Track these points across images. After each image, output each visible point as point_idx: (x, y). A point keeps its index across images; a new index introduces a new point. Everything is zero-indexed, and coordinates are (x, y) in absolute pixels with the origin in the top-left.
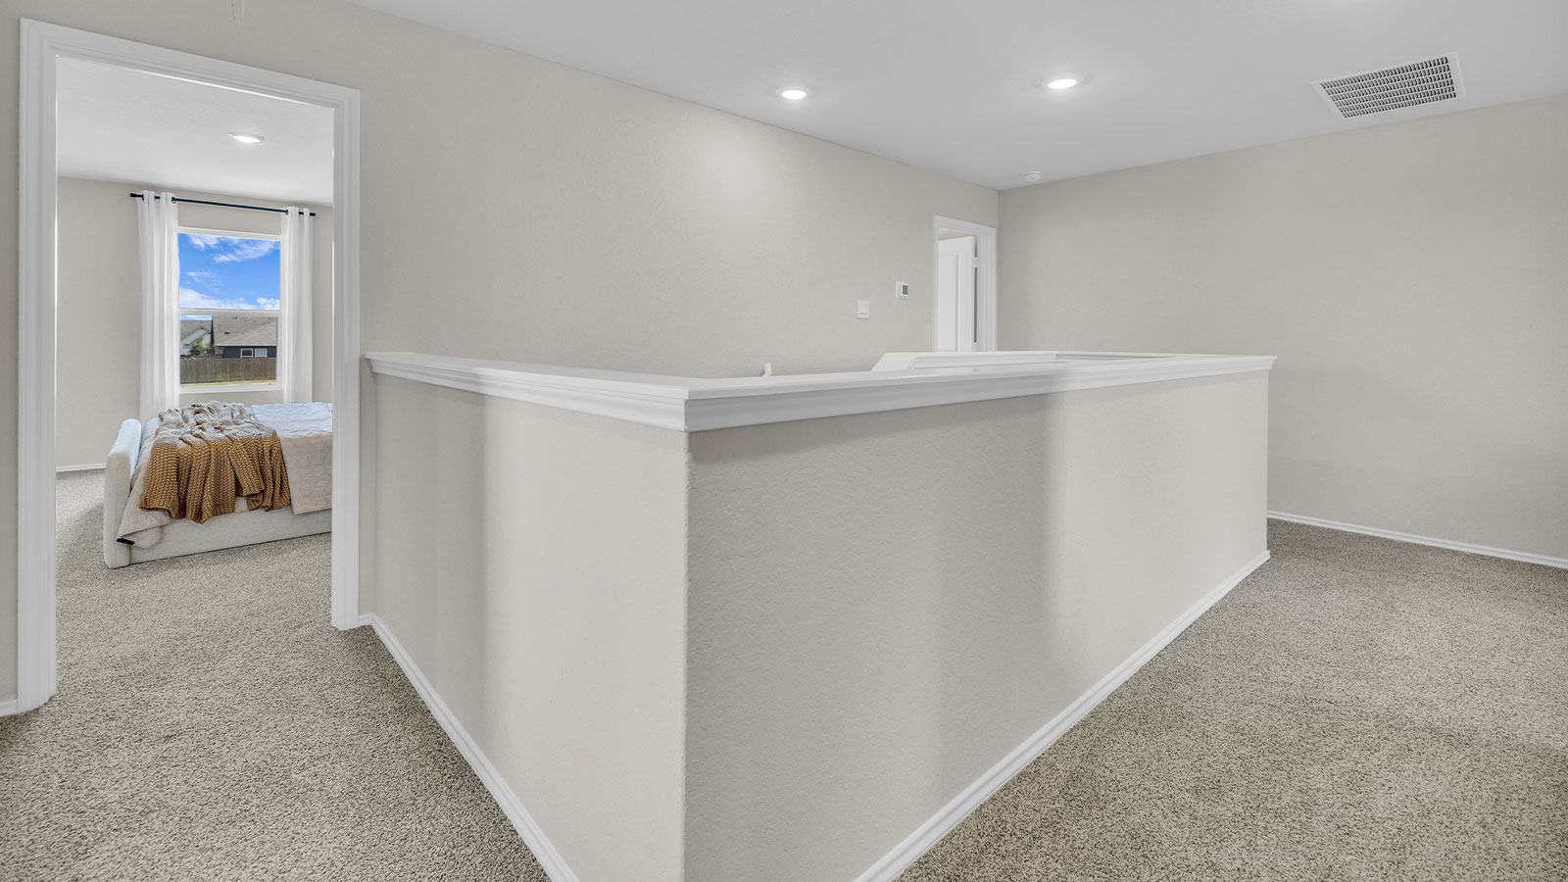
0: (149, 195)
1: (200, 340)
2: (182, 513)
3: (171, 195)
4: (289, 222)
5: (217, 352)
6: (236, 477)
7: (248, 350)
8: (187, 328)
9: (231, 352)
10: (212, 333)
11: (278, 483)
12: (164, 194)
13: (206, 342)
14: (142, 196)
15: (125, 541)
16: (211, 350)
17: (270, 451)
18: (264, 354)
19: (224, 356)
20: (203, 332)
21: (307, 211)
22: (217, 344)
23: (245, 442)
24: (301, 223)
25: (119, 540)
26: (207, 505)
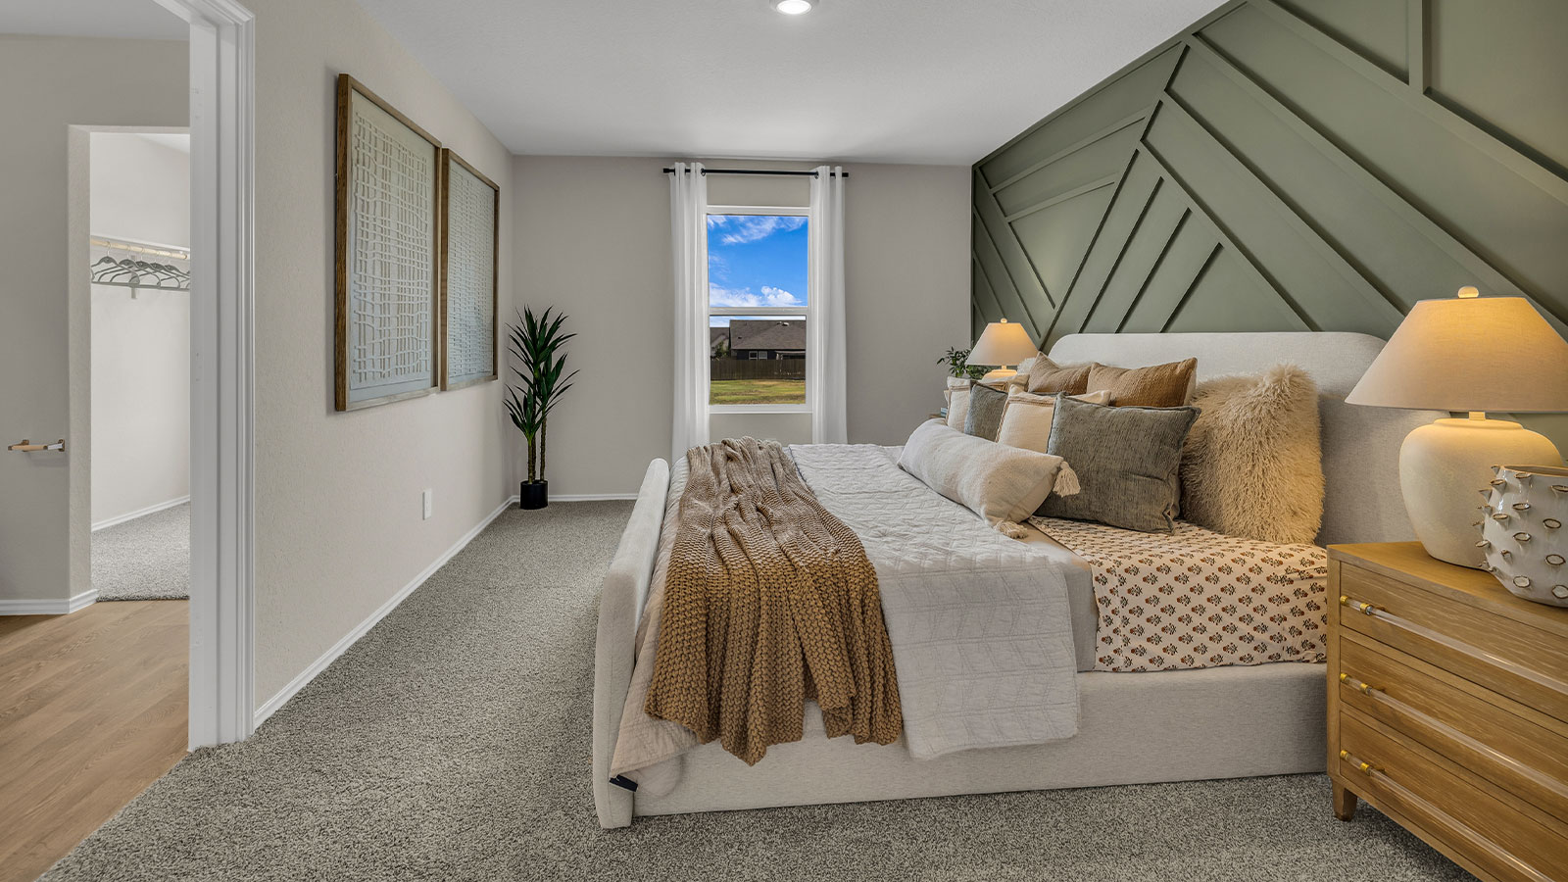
0: (680, 167)
1: (721, 344)
2: (713, 729)
3: (700, 166)
4: (819, 187)
5: (734, 354)
6: (804, 659)
7: (755, 353)
8: (715, 333)
9: (743, 354)
10: (730, 338)
11: (880, 680)
12: (693, 164)
13: (725, 347)
14: (674, 171)
15: (624, 782)
16: (729, 352)
17: (862, 601)
18: (763, 356)
19: (738, 358)
20: (724, 337)
21: (838, 170)
22: (732, 347)
23: (817, 574)
24: (832, 187)
25: (612, 781)
26: (757, 722)
